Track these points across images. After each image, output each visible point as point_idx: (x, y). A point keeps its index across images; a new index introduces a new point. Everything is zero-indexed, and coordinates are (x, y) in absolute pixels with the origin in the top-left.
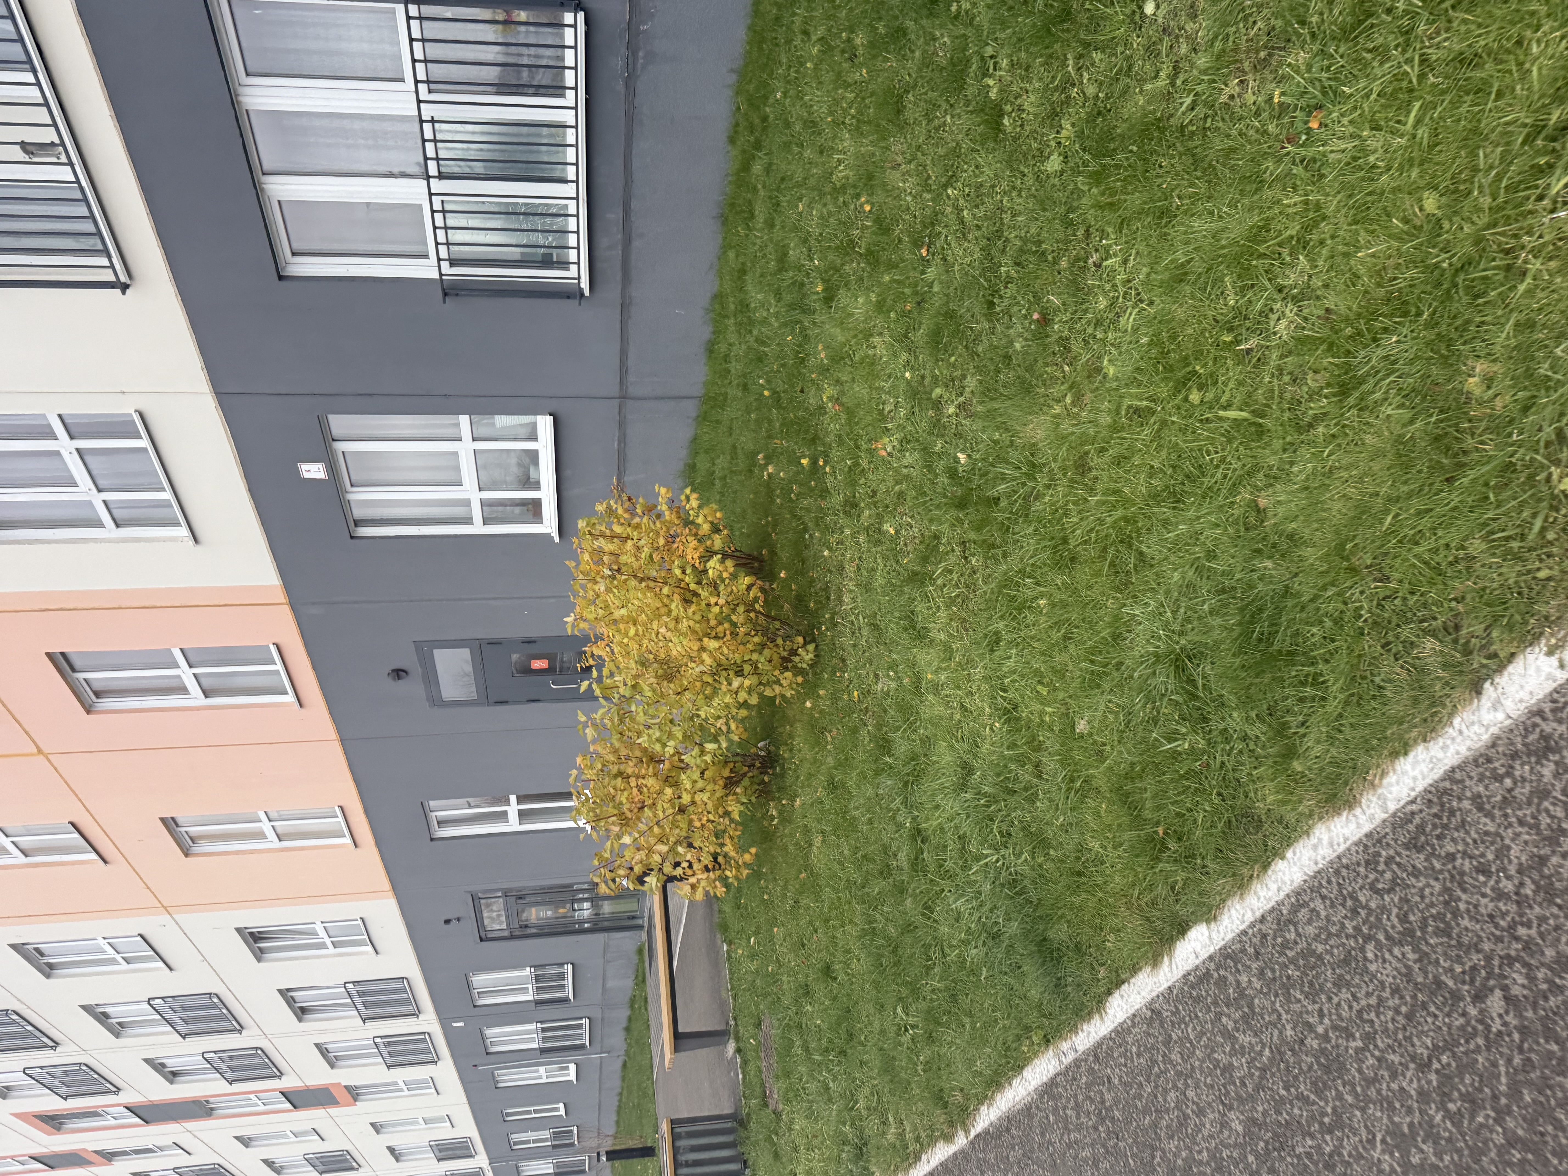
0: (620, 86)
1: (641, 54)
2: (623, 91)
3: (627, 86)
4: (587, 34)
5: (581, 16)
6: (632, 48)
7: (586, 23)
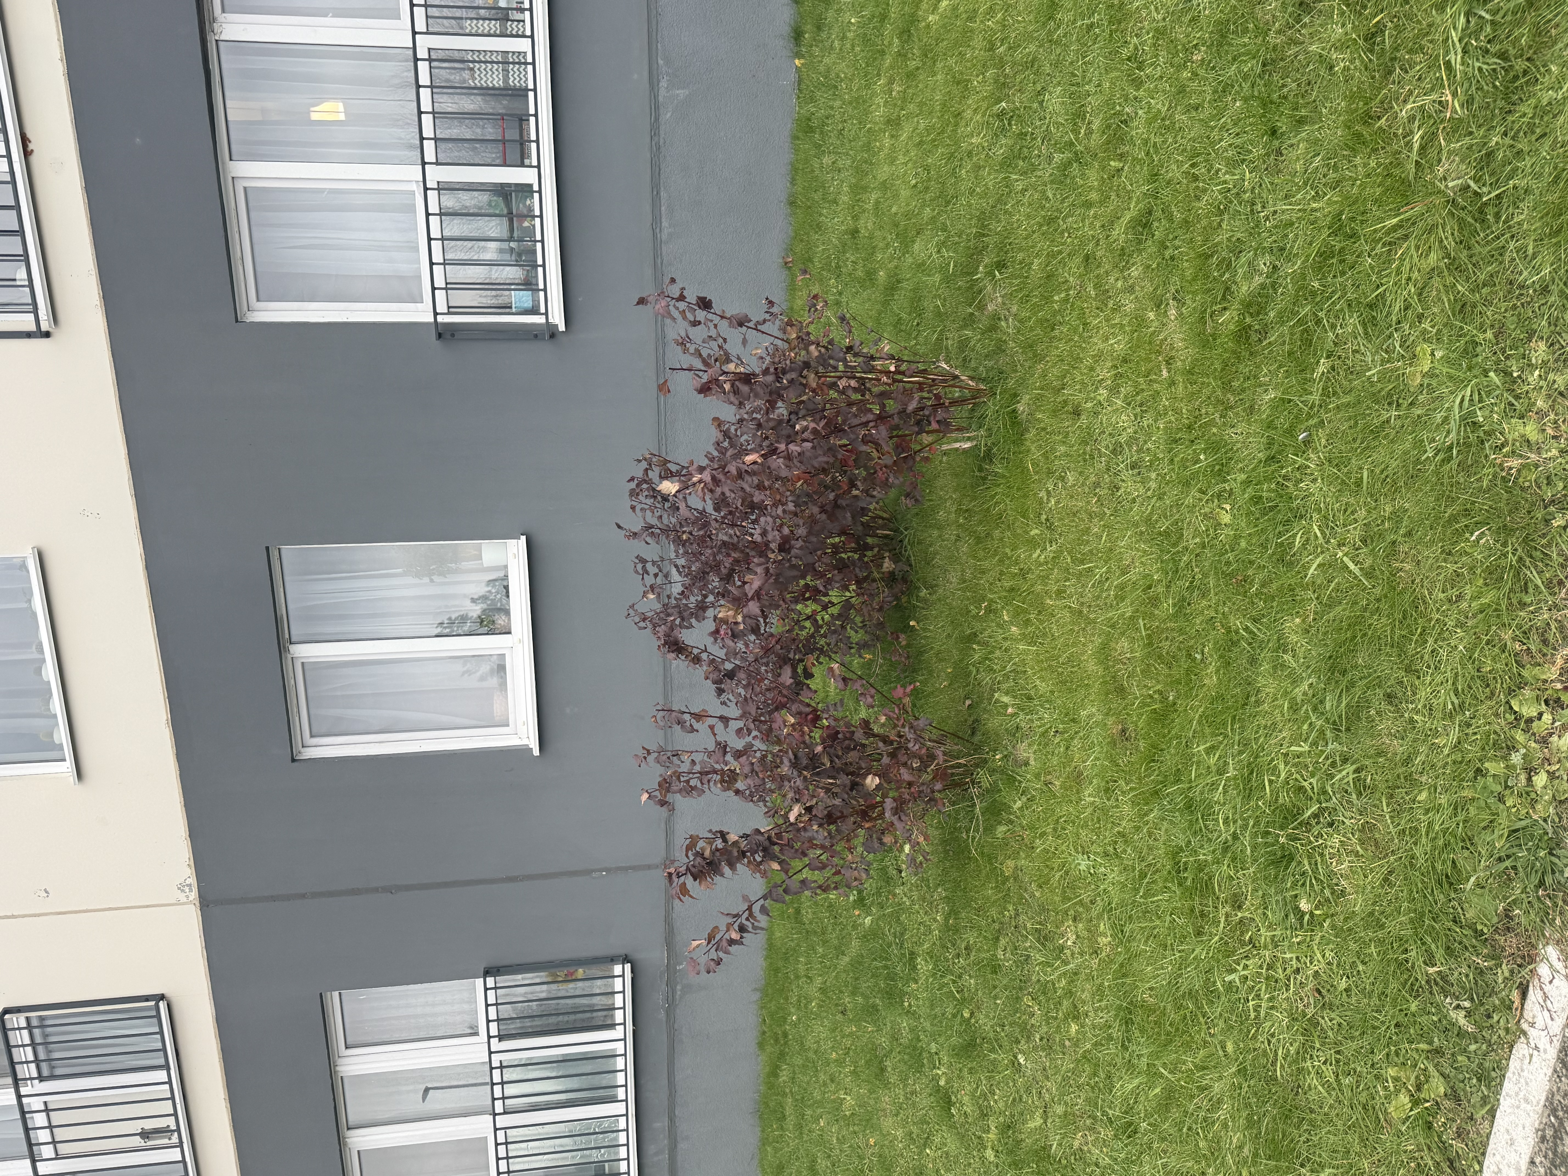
0: (662, 1015)
1: (679, 987)
2: (664, 1019)
3: (668, 1015)
4: (633, 980)
5: (628, 966)
6: (671, 984)
7: (632, 972)
